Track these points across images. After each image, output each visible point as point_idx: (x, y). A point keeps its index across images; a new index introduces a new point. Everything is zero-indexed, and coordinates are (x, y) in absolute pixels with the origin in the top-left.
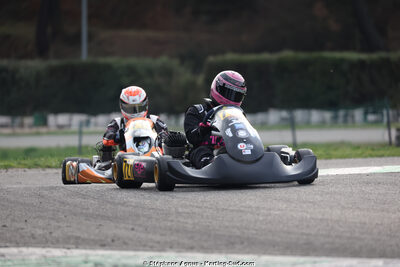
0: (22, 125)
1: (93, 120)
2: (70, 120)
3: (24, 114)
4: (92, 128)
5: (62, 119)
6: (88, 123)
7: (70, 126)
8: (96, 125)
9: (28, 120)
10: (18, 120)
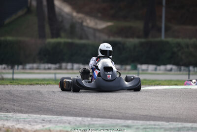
0: (125, 69)
1: (158, 68)
2: (148, 67)
3: (127, 64)
4: (158, 72)
5: (144, 67)
6: (156, 69)
7: (147, 70)
8: (160, 70)
9: (128, 67)
10: (124, 67)
